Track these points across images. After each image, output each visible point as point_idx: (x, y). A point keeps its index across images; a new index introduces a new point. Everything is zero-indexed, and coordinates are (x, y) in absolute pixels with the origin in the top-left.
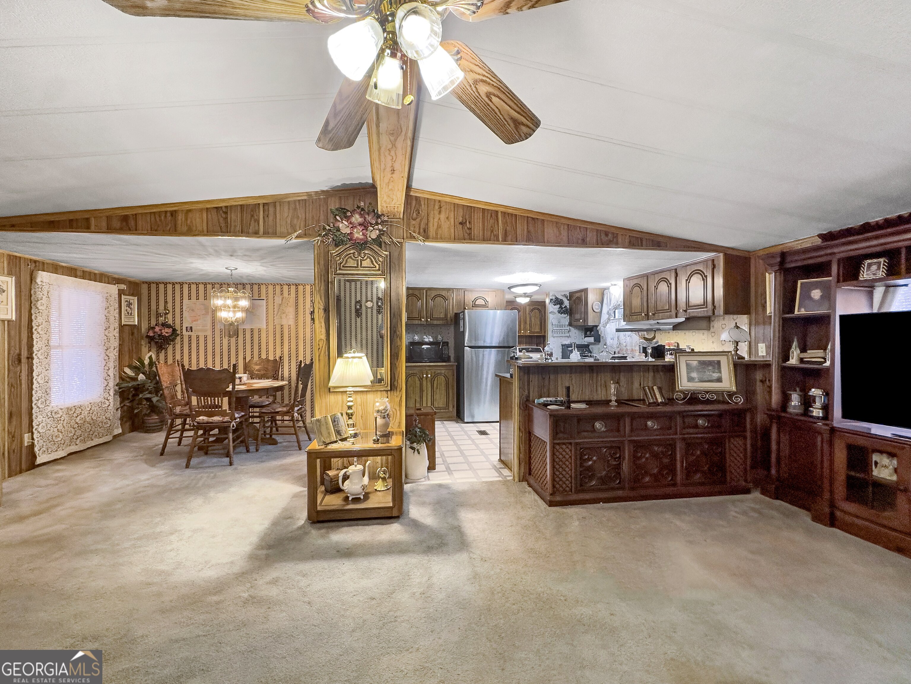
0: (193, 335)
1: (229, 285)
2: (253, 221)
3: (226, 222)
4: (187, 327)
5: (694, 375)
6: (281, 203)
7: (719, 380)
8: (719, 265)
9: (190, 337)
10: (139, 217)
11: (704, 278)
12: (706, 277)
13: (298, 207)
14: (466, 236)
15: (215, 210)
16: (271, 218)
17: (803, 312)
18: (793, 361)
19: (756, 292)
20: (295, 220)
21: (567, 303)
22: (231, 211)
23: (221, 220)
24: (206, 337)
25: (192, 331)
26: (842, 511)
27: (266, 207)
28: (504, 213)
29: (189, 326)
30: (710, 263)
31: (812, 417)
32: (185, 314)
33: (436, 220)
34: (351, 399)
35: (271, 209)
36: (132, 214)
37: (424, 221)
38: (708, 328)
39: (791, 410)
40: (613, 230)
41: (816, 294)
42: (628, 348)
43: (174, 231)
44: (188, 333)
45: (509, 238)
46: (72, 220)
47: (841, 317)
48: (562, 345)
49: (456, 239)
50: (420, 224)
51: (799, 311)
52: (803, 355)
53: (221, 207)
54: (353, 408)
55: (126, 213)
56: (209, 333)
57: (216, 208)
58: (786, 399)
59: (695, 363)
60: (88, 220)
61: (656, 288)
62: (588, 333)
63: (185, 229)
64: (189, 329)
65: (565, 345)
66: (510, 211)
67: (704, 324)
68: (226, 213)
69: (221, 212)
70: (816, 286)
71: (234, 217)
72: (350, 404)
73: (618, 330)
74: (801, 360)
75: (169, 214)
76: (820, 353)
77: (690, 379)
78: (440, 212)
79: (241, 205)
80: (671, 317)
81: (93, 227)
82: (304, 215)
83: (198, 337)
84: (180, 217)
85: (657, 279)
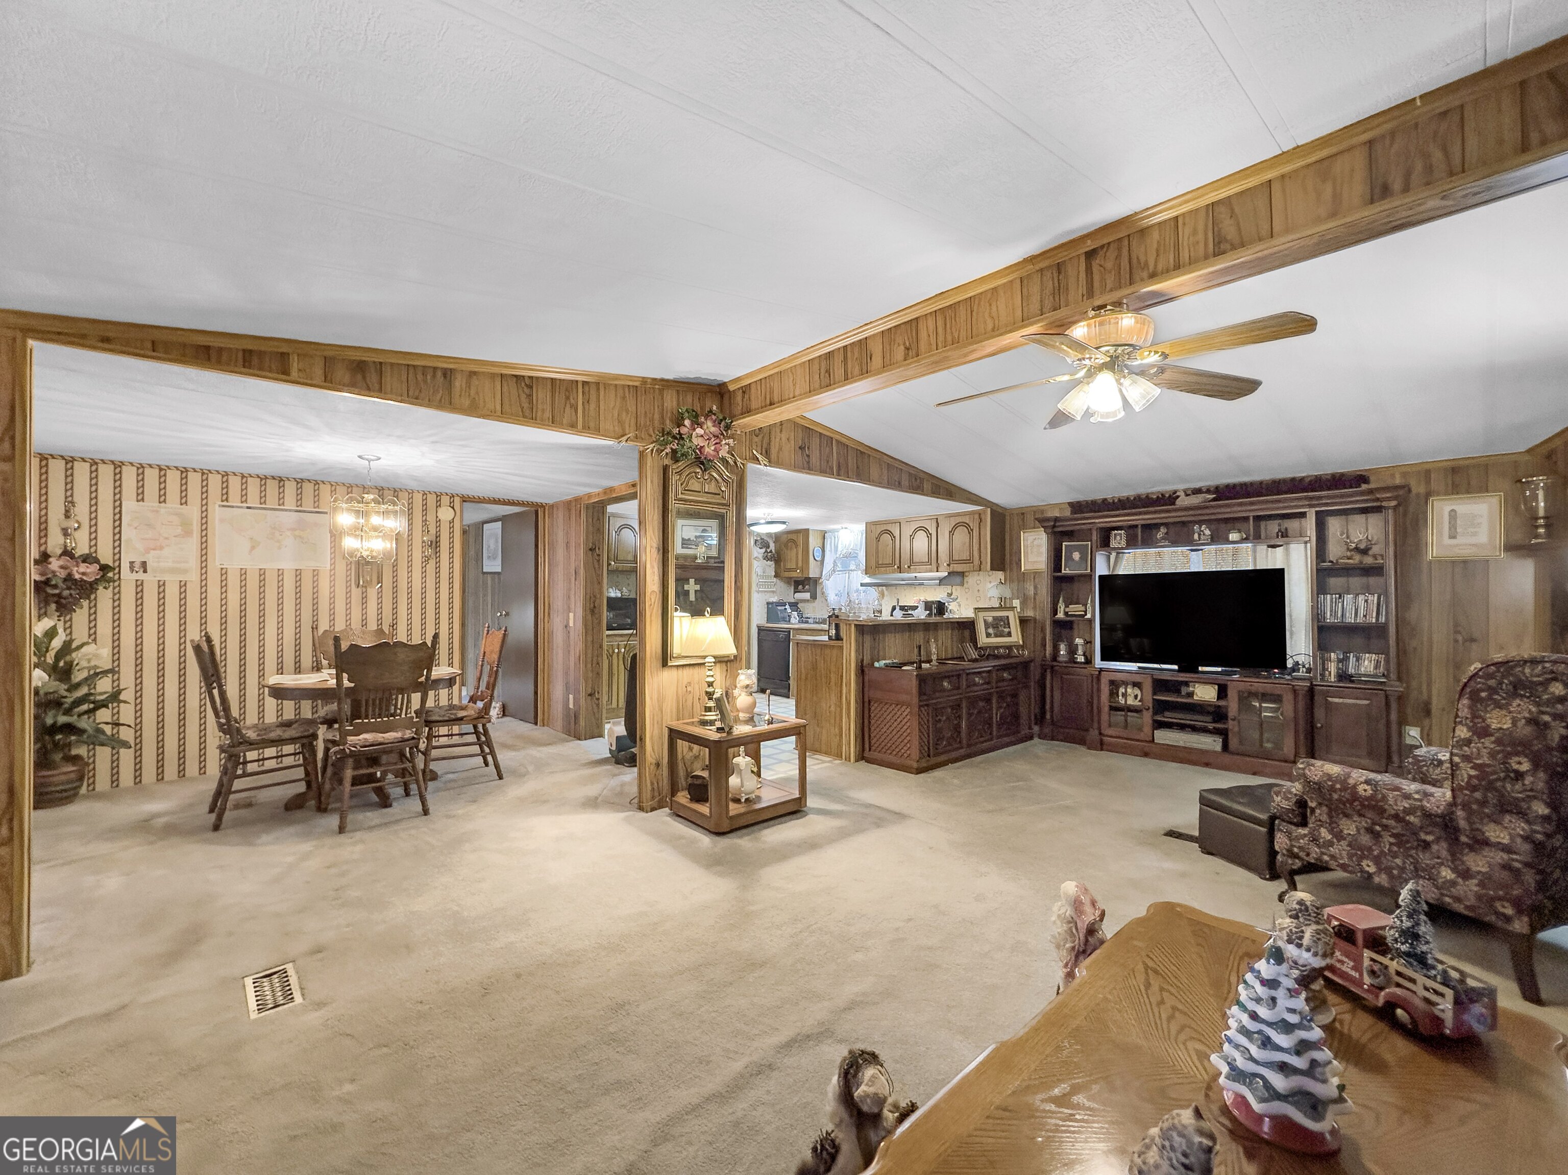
0: (150, 579)
1: (365, 489)
2: (568, 406)
3: (531, 402)
4: (132, 563)
5: (991, 631)
6: (606, 386)
7: (1009, 634)
8: (986, 519)
9: (140, 585)
10: (387, 370)
11: (970, 531)
12: (972, 530)
13: (627, 395)
14: (806, 465)
15: (515, 379)
16: (593, 406)
17: (1068, 571)
18: (1060, 615)
19: (1011, 550)
20: (624, 414)
21: (772, 546)
22: (537, 385)
23: (523, 397)
24: (183, 586)
25: (145, 571)
26: (1107, 736)
27: (587, 388)
28: (838, 442)
29: (138, 560)
30: (977, 516)
31: (1078, 663)
32: (127, 532)
33: (778, 440)
34: (711, 673)
35: (593, 392)
36: (374, 362)
37: (766, 440)
38: (962, 584)
39: (1061, 659)
40: (922, 475)
41: (1076, 556)
42: (863, 606)
43: (447, 403)
44: (135, 576)
45: (842, 472)
46: (251, 351)
47: (1100, 577)
48: (768, 603)
49: (795, 468)
50: (762, 441)
51: (1065, 571)
52: (1067, 610)
53: (523, 377)
54: (714, 684)
55: (364, 359)
56: (193, 578)
57: (516, 376)
58: (1056, 649)
59: (990, 619)
60: (284, 356)
61: (912, 537)
62: (800, 587)
63: (466, 402)
64: (137, 566)
65: (772, 603)
66: (844, 440)
67: (958, 579)
68: (530, 387)
69: (523, 384)
70: (1077, 548)
71: (542, 395)
72: (711, 679)
73: (862, 585)
74: (1066, 614)
75: (439, 374)
76: (1080, 607)
77: (988, 635)
78: (781, 431)
79: (552, 379)
80: (931, 571)
81: (294, 374)
82: (634, 408)
83: (161, 585)
84: (459, 383)
85: (914, 526)
